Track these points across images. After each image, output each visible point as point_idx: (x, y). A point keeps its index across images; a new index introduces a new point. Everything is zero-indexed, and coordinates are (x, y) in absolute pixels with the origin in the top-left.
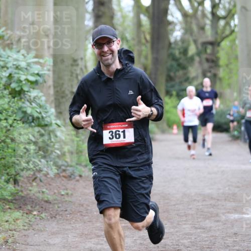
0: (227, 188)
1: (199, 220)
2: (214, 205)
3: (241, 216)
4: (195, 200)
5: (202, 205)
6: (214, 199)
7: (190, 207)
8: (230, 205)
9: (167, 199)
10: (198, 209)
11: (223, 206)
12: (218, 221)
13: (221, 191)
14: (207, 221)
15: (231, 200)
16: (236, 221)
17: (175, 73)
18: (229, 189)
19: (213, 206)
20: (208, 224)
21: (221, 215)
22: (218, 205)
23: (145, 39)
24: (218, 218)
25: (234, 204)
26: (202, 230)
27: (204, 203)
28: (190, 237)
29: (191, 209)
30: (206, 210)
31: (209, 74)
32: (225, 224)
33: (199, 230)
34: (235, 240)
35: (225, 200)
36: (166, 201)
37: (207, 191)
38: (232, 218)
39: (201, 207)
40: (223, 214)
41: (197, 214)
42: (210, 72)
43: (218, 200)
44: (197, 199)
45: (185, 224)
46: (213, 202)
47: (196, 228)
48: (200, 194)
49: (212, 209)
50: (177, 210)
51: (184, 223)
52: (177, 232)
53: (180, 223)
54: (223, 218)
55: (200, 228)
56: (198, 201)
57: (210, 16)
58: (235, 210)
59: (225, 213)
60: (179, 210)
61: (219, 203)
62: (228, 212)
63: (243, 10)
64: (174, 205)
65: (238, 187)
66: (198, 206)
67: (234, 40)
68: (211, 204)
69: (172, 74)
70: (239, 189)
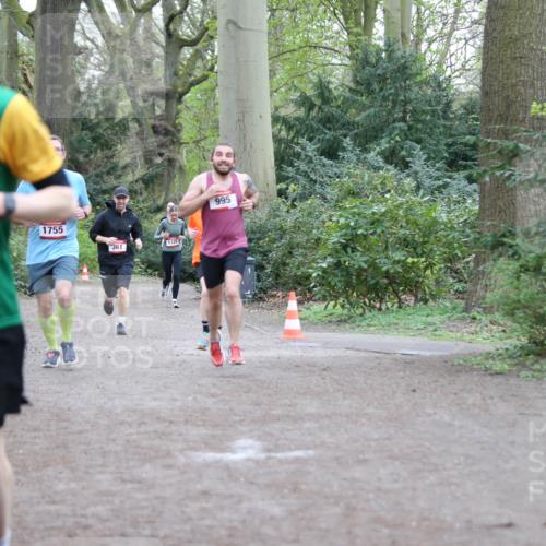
0: (190, 398)
1: (131, 464)
2: (163, 434)
3: (218, 456)
4: (122, 423)
5: (138, 433)
6: (165, 420)
7: (113, 436)
8: (195, 433)
9: (65, 421)
10: (128, 441)
11: (181, 435)
12: (170, 467)
13: (178, 404)
14: (148, 467)
15: (200, 423)
16: (208, 465)
17: (87, 156)
18: (195, 399)
19: (161, 435)
20: (148, 472)
21: (177, 454)
22: (171, 434)
23: (27, 81)
24: (169, 461)
25: (203, 431)
26: (136, 485)
27: (143, 429)
28: (110, 498)
29: (114, 440)
30: (145, 443)
31: (159, 160)
32: (184, 473)
33: (129, 486)
34: (204, 505)
35: (186, 422)
36: (65, 424)
37: (150, 404)
38: (200, 460)
39: (135, 437)
40: (182, 451)
41: (126, 452)
42: (161, 155)
43: (171, 422)
44: (129, 420)
45: (101, 472)
46: (160, 427)
47: (124, 481)
48: (134, 411)
49: (157, 442)
50: (85, 444)
51: (99, 469)
52: (84, 488)
53: (91, 470)
54: (182, 459)
55: (132, 481)
56: (130, 425)
57: (162, 38)
58: (206, 444)
59: (184, 450)
60: (89, 444)
61: (174, 428)
62: (192, 449)
63: (231, 27)
64: (80, 432)
65: (213, 396)
66: (131, 434)
67: (213, 90)
68: (156, 432)
69: (81, 158)
70: (214, 399)
